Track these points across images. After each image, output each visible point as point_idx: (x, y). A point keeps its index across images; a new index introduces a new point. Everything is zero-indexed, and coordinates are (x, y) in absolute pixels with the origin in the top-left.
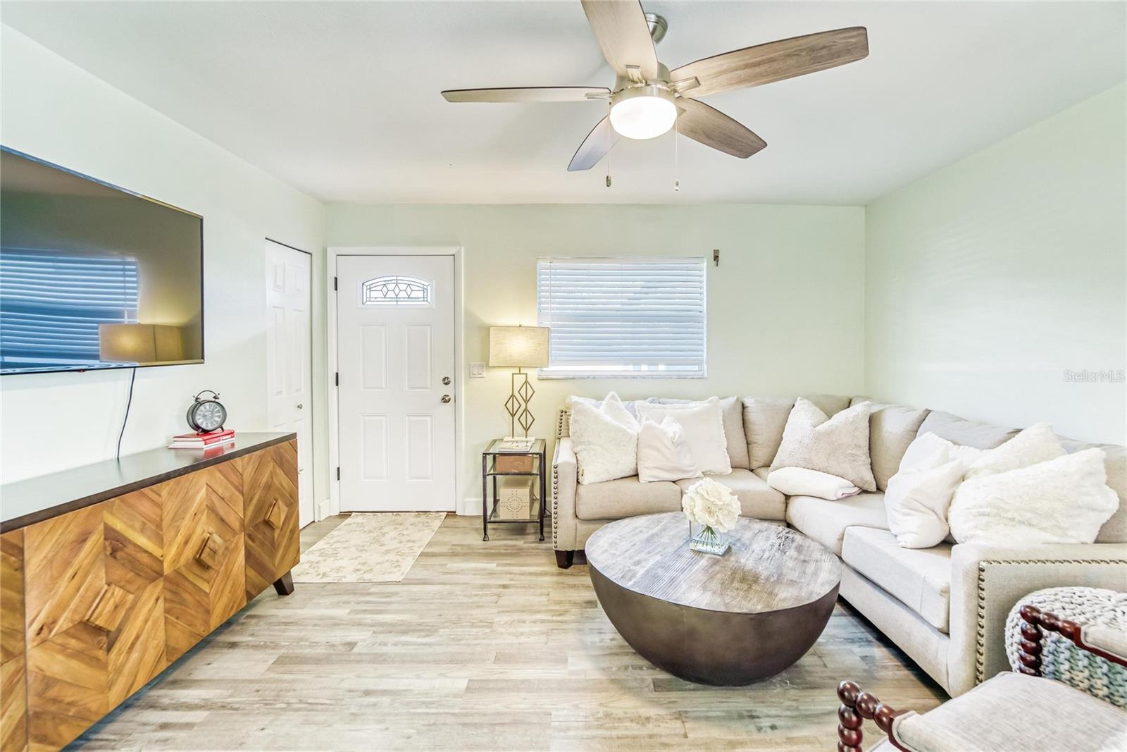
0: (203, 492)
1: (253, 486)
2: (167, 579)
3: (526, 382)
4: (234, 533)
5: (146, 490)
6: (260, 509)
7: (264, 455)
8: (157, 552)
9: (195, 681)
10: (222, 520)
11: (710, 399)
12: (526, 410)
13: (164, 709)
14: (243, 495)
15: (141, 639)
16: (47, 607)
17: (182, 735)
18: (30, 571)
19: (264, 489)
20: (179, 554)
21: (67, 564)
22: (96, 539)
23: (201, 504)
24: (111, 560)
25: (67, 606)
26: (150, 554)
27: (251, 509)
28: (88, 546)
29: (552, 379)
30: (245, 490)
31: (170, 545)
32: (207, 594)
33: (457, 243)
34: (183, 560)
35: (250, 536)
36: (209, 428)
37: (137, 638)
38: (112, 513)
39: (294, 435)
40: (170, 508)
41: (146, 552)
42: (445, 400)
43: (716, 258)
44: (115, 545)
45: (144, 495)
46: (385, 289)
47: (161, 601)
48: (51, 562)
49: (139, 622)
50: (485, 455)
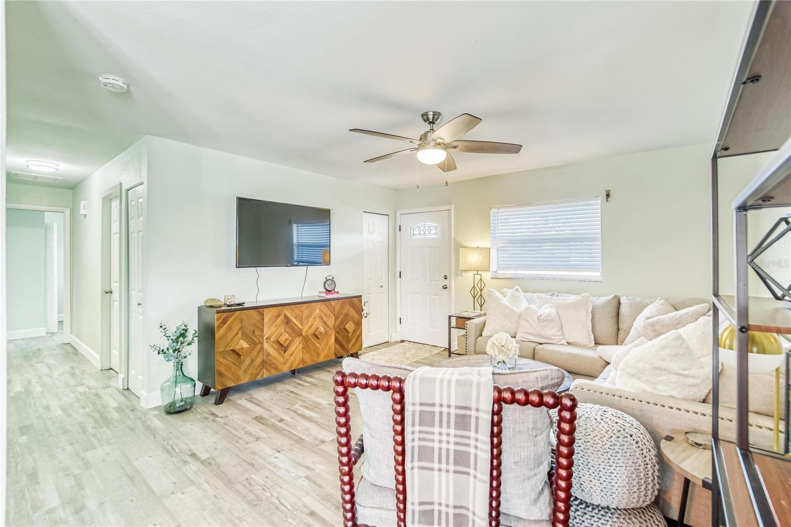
0: (318, 311)
1: (340, 312)
2: (303, 337)
3: (481, 279)
4: (331, 329)
5: (297, 305)
6: (342, 323)
7: (344, 302)
8: (301, 327)
9: (313, 377)
10: (325, 323)
11: (583, 294)
12: (481, 295)
13: (301, 380)
14: (334, 315)
15: (295, 353)
16: (268, 333)
17: (300, 387)
18: (265, 321)
19: (344, 315)
20: (308, 330)
21: (274, 322)
22: (282, 317)
23: (317, 315)
24: (286, 325)
25: (274, 334)
26: (298, 327)
27: (337, 323)
28: (280, 318)
29: (498, 278)
30: (335, 314)
31: (305, 325)
32: (318, 348)
33: (450, 203)
34: (309, 332)
35: (337, 332)
36: (330, 290)
37: (293, 353)
38: (287, 310)
39: (361, 296)
40: (305, 314)
41: (297, 325)
42: (445, 288)
43: (608, 196)
44: (287, 321)
45: (297, 307)
46: (419, 230)
47: (301, 343)
48: (270, 320)
49: (294, 348)
50: (450, 317)
